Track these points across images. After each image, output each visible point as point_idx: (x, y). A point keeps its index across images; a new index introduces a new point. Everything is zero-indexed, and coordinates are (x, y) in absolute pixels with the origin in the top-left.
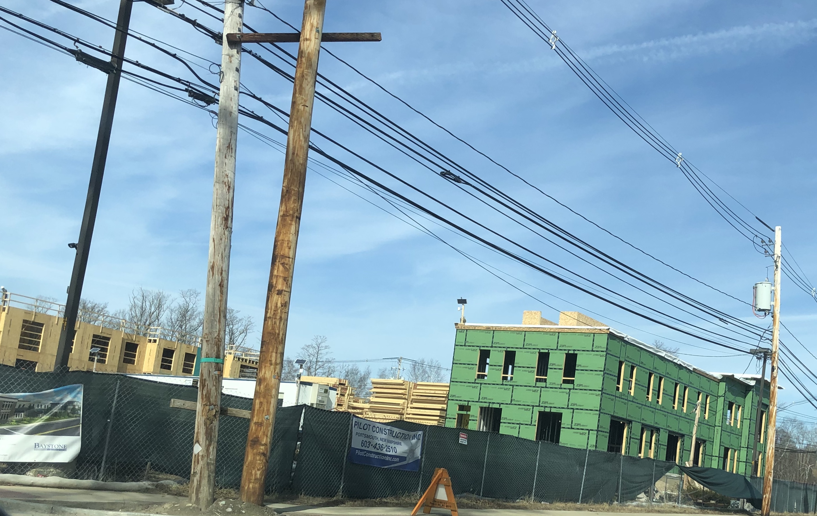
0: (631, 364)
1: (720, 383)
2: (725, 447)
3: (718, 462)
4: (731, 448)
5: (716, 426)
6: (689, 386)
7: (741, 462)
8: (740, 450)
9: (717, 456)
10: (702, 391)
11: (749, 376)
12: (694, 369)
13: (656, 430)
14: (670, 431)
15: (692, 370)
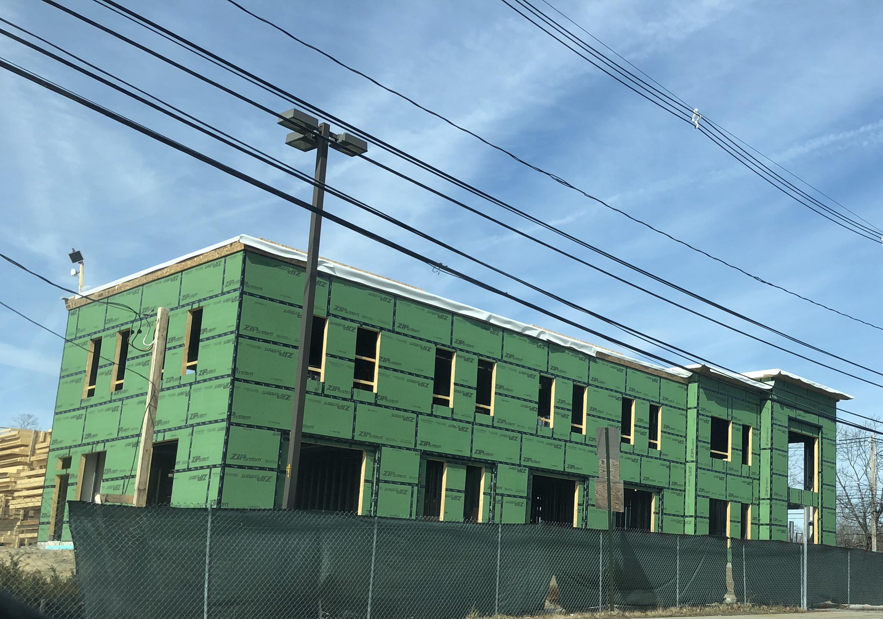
0: (356, 325)
1: (689, 384)
2: (711, 500)
3: (695, 525)
4: (732, 501)
5: (687, 462)
6: (588, 385)
7: (762, 525)
8: (759, 504)
9: (691, 516)
10: (635, 397)
11: (760, 374)
12: (598, 353)
13: (486, 467)
14: (531, 469)
15: (594, 355)
